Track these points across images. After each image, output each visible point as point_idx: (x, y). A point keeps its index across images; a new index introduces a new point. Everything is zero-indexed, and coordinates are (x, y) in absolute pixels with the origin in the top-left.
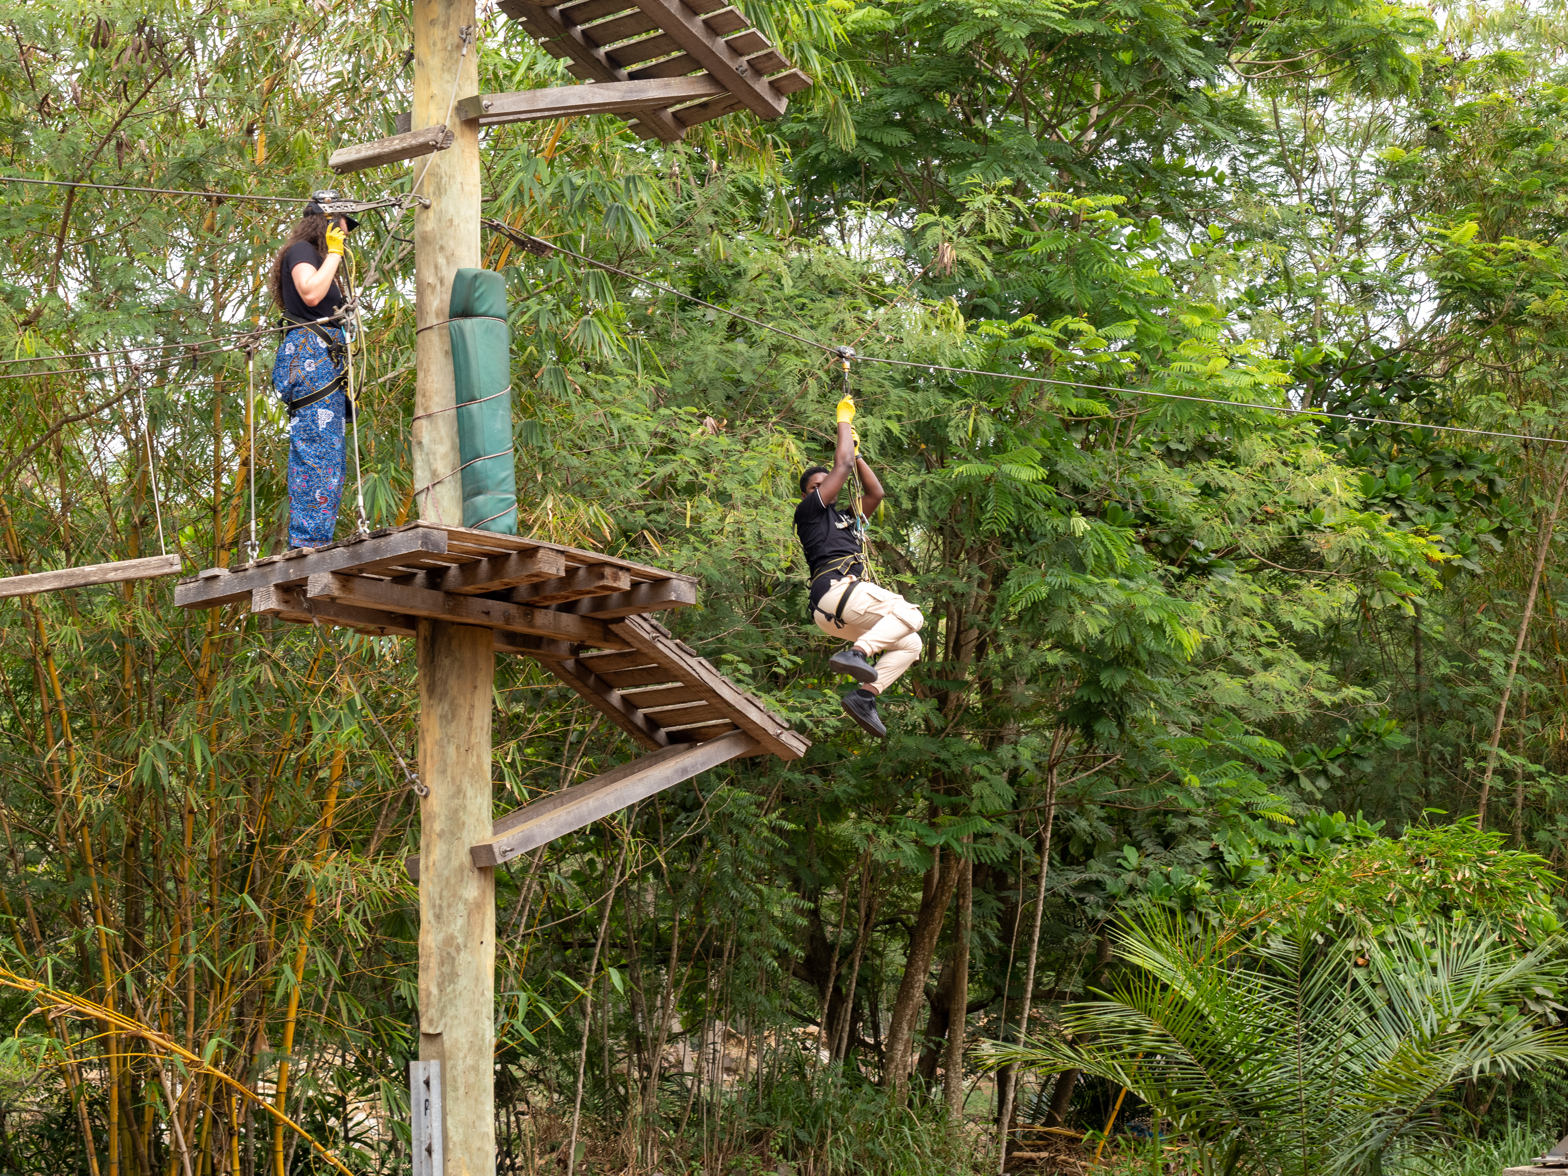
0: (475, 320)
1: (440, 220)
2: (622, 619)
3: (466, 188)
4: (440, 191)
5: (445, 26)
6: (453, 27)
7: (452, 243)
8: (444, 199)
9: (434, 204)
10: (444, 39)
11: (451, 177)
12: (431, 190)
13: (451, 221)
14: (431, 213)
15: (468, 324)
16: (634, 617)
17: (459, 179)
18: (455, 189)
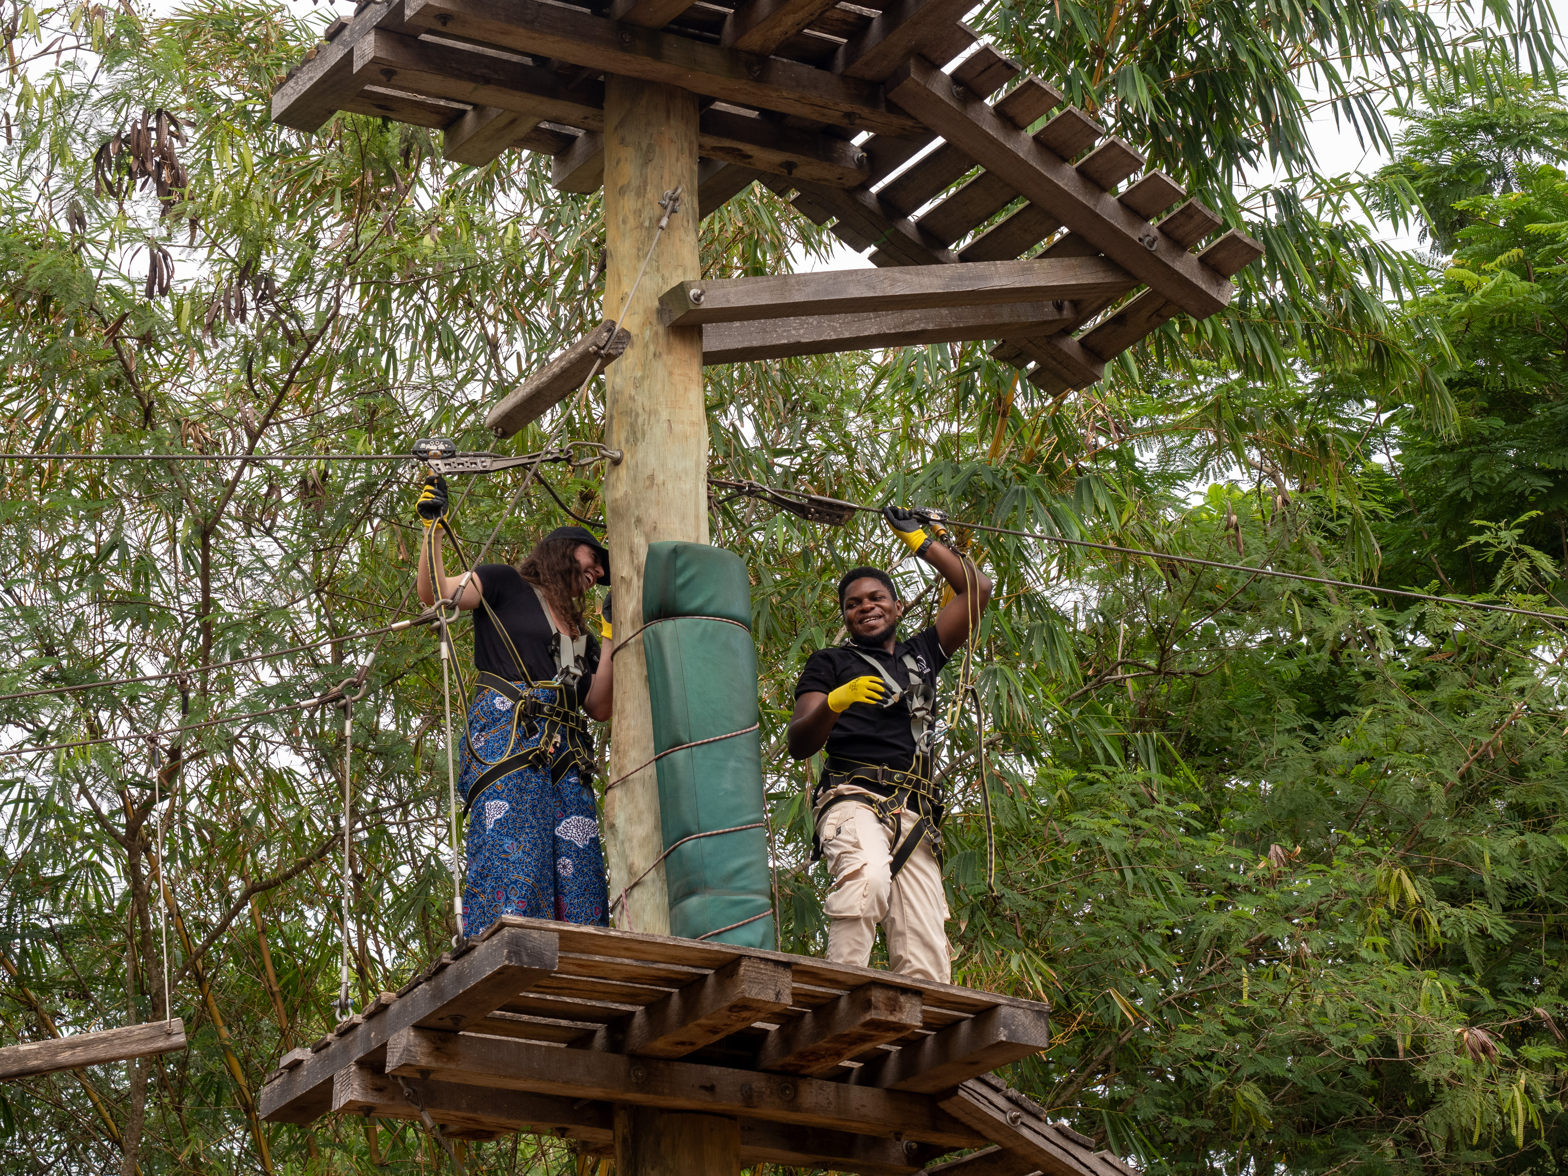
0: (681, 622)
1: (635, 479)
2: (953, 1091)
3: (677, 428)
4: (635, 436)
5: (641, 192)
6: (651, 194)
7: (653, 513)
8: (641, 447)
9: (627, 457)
10: (638, 213)
11: (652, 413)
12: (623, 435)
13: (652, 478)
14: (622, 471)
15: (668, 628)
16: (970, 1083)
17: (664, 415)
18: (658, 431)
